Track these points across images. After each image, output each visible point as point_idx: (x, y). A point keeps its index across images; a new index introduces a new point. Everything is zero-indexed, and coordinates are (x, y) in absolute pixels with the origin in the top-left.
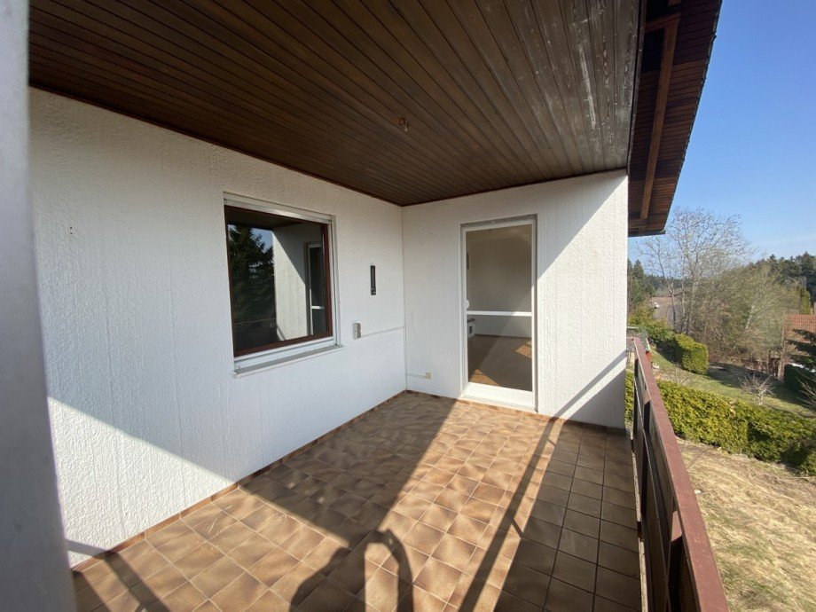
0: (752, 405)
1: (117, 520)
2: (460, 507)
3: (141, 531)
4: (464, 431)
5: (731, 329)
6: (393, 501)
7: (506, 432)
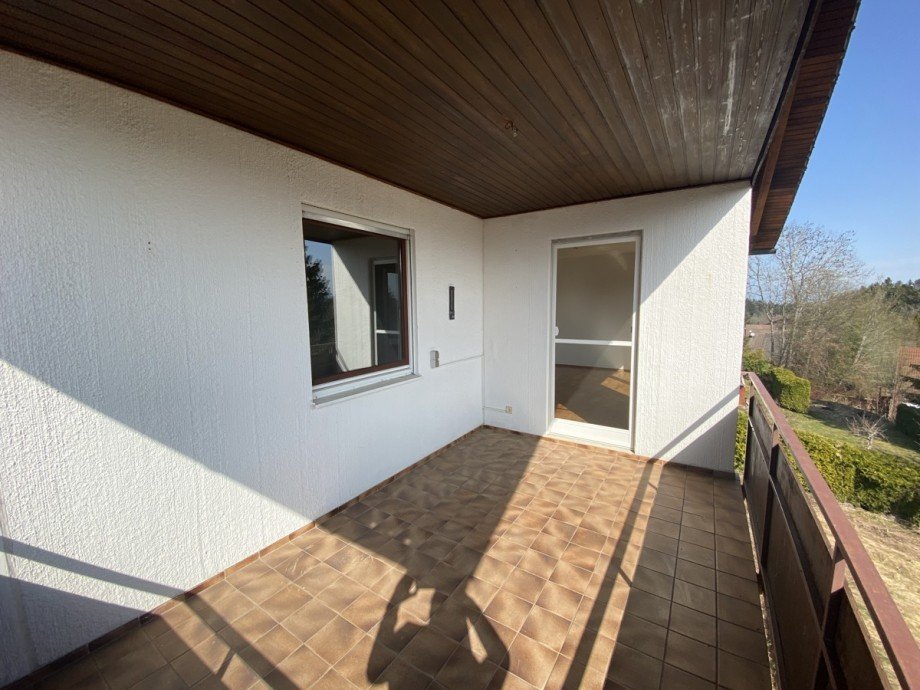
0: (862, 449)
1: (197, 559)
2: (559, 554)
3: (220, 571)
4: (553, 471)
5: (838, 362)
6: (486, 544)
7: (600, 473)
